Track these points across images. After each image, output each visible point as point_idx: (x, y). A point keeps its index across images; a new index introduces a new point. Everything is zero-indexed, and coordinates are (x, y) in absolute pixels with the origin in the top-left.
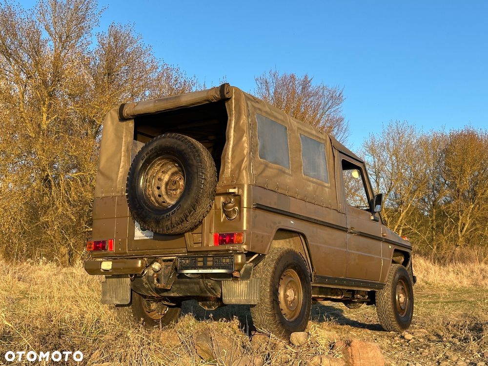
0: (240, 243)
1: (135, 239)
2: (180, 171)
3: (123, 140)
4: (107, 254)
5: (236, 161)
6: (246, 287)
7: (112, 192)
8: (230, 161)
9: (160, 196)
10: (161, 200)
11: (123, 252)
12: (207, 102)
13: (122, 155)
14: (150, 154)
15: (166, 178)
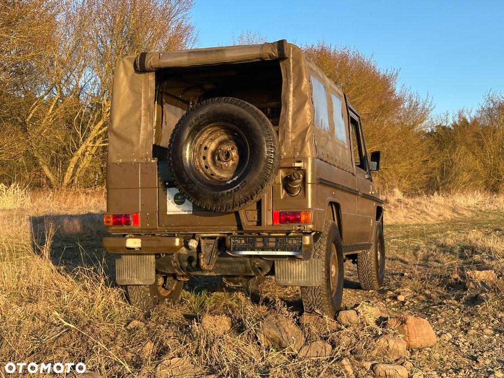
0: (306, 222)
1: (168, 213)
2: (231, 140)
3: (142, 96)
4: (130, 229)
5: (299, 130)
6: (305, 267)
7: (133, 157)
8: (290, 130)
9: (206, 167)
10: (209, 172)
11: (152, 227)
12: (259, 60)
13: (143, 114)
14: (201, 120)
15: (212, 146)
